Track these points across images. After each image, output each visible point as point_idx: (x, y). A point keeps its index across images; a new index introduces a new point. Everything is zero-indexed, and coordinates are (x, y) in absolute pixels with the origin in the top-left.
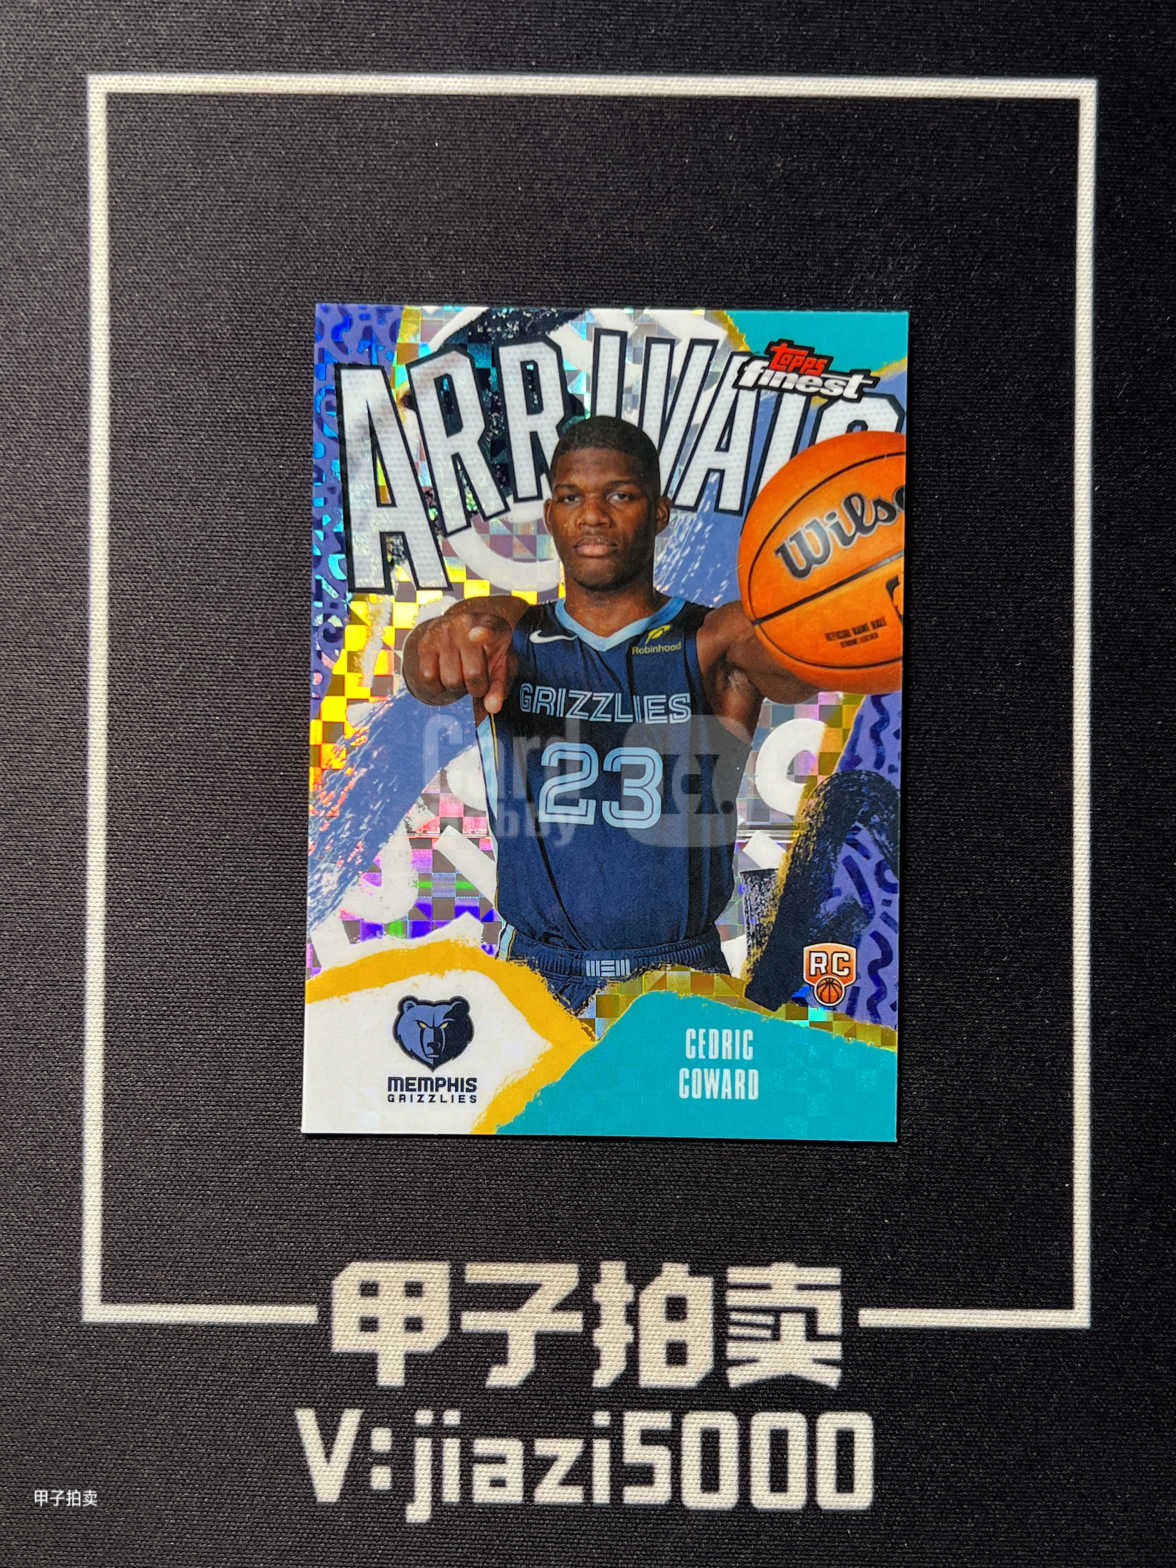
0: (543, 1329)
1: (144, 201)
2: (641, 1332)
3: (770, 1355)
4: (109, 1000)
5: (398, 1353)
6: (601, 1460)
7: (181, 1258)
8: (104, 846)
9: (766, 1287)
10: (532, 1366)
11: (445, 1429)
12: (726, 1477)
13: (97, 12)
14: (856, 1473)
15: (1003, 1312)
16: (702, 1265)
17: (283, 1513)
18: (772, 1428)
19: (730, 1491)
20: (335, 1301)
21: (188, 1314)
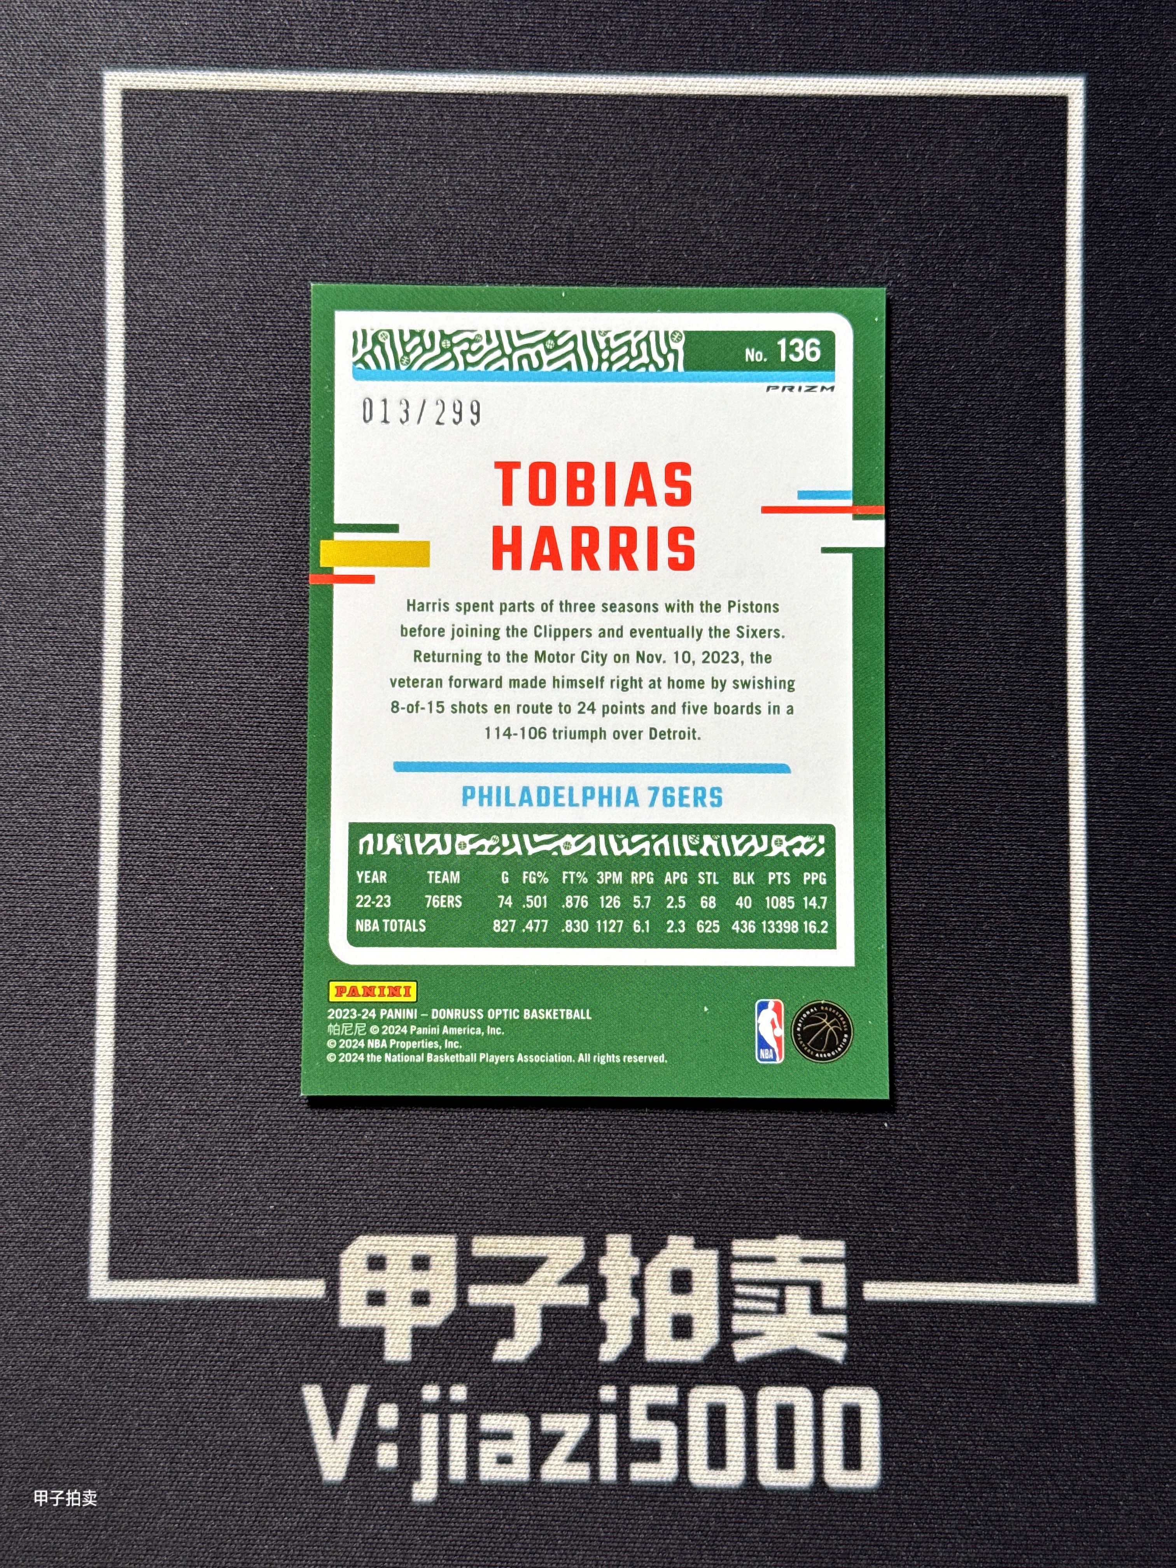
0: (549, 1302)
1: (159, 194)
2: (647, 1305)
3: (774, 1328)
4: (120, 975)
5: (405, 1327)
6: (608, 1435)
7: (189, 1232)
8: (117, 823)
9: (771, 1260)
10: (539, 1339)
11: (452, 1405)
12: (732, 1453)
13: (113, 11)
14: (863, 1449)
15: (1007, 1285)
16: (707, 1238)
17: (289, 1492)
18: (778, 1402)
19: (736, 1468)
20: (343, 1274)
21: (196, 1289)
